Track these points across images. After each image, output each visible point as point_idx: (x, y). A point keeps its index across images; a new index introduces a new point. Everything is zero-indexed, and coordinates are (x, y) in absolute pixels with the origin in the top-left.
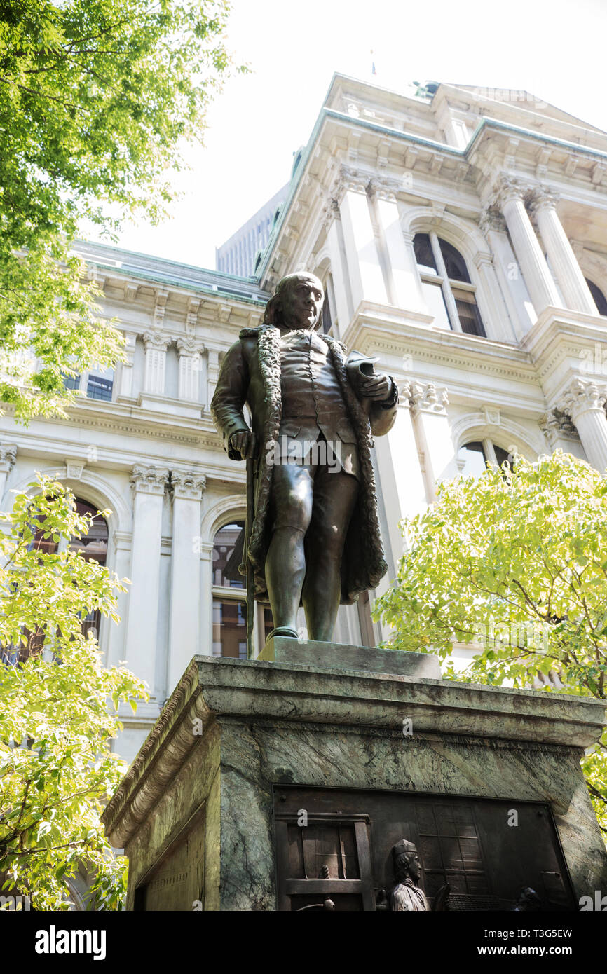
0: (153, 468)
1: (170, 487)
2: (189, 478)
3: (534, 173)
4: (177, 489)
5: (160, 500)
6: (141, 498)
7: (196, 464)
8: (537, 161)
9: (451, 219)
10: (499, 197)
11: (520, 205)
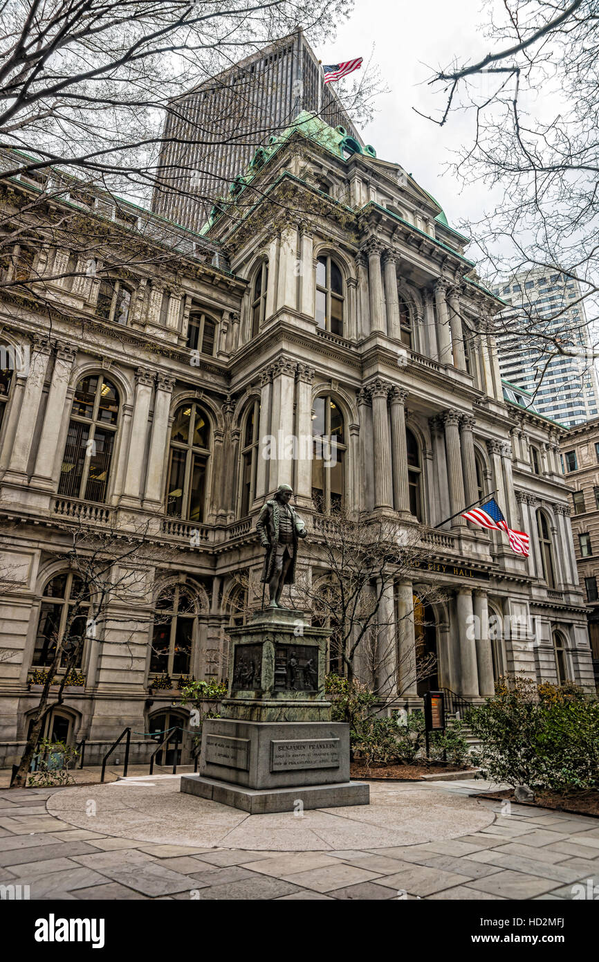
0: (148, 370)
1: (156, 383)
2: (167, 378)
3: (391, 237)
4: (159, 385)
5: (149, 389)
6: (141, 387)
7: (171, 370)
8: (394, 231)
9: (341, 253)
10: (369, 249)
11: (378, 258)
